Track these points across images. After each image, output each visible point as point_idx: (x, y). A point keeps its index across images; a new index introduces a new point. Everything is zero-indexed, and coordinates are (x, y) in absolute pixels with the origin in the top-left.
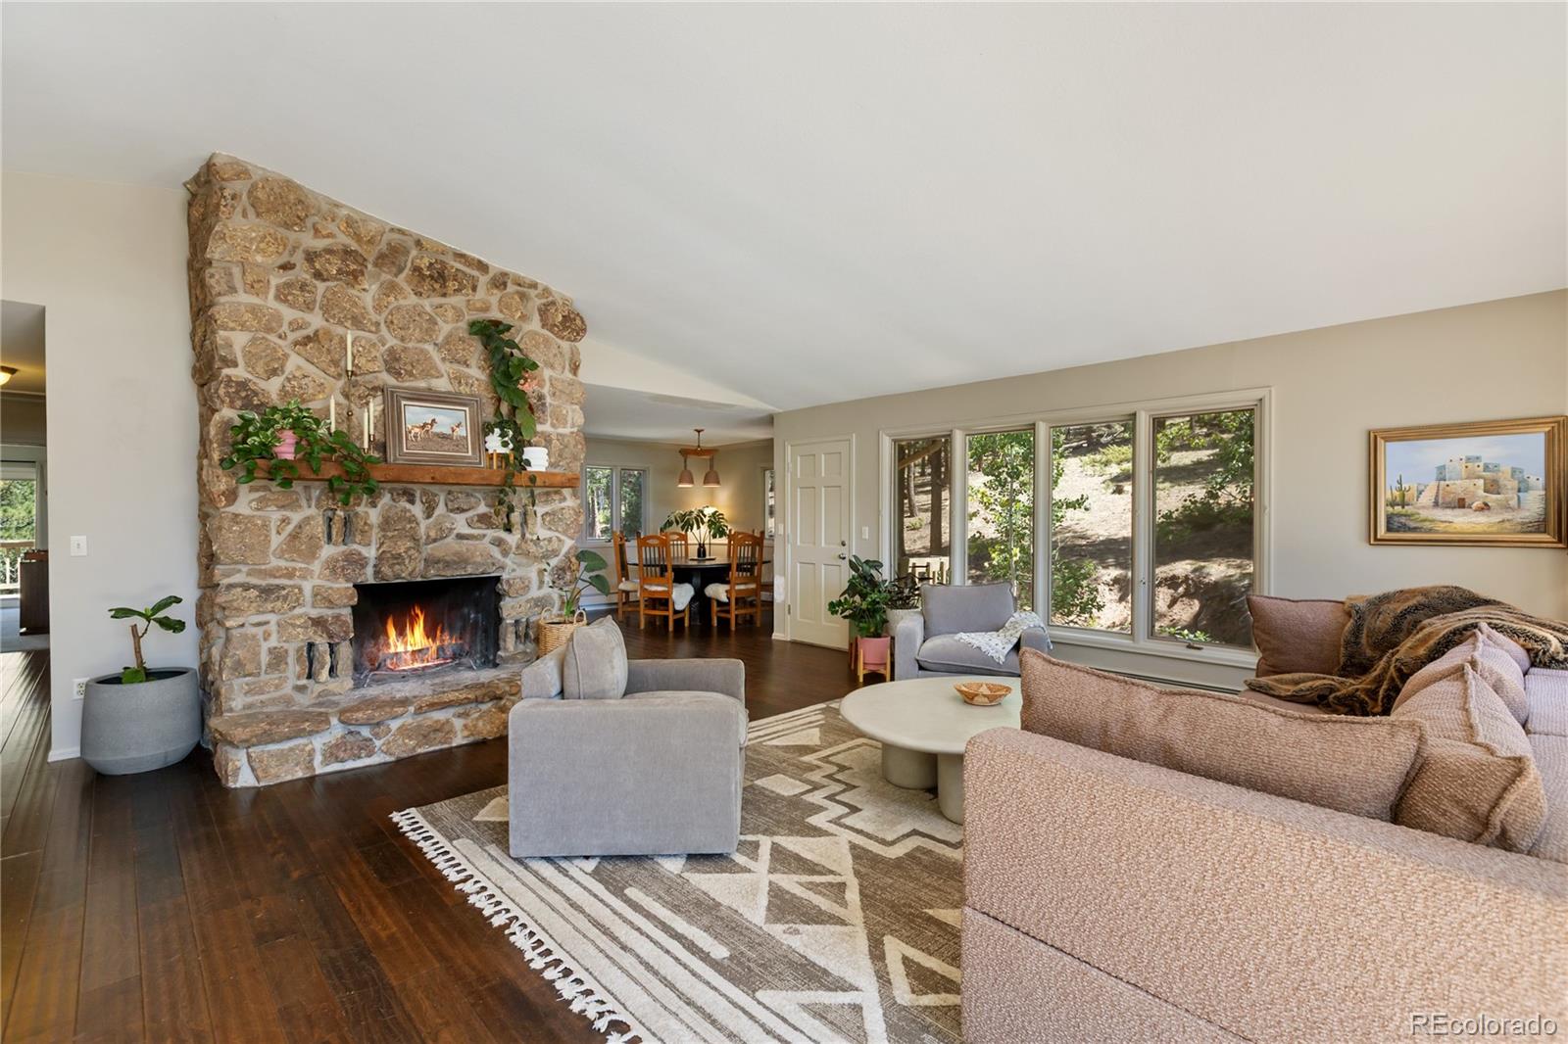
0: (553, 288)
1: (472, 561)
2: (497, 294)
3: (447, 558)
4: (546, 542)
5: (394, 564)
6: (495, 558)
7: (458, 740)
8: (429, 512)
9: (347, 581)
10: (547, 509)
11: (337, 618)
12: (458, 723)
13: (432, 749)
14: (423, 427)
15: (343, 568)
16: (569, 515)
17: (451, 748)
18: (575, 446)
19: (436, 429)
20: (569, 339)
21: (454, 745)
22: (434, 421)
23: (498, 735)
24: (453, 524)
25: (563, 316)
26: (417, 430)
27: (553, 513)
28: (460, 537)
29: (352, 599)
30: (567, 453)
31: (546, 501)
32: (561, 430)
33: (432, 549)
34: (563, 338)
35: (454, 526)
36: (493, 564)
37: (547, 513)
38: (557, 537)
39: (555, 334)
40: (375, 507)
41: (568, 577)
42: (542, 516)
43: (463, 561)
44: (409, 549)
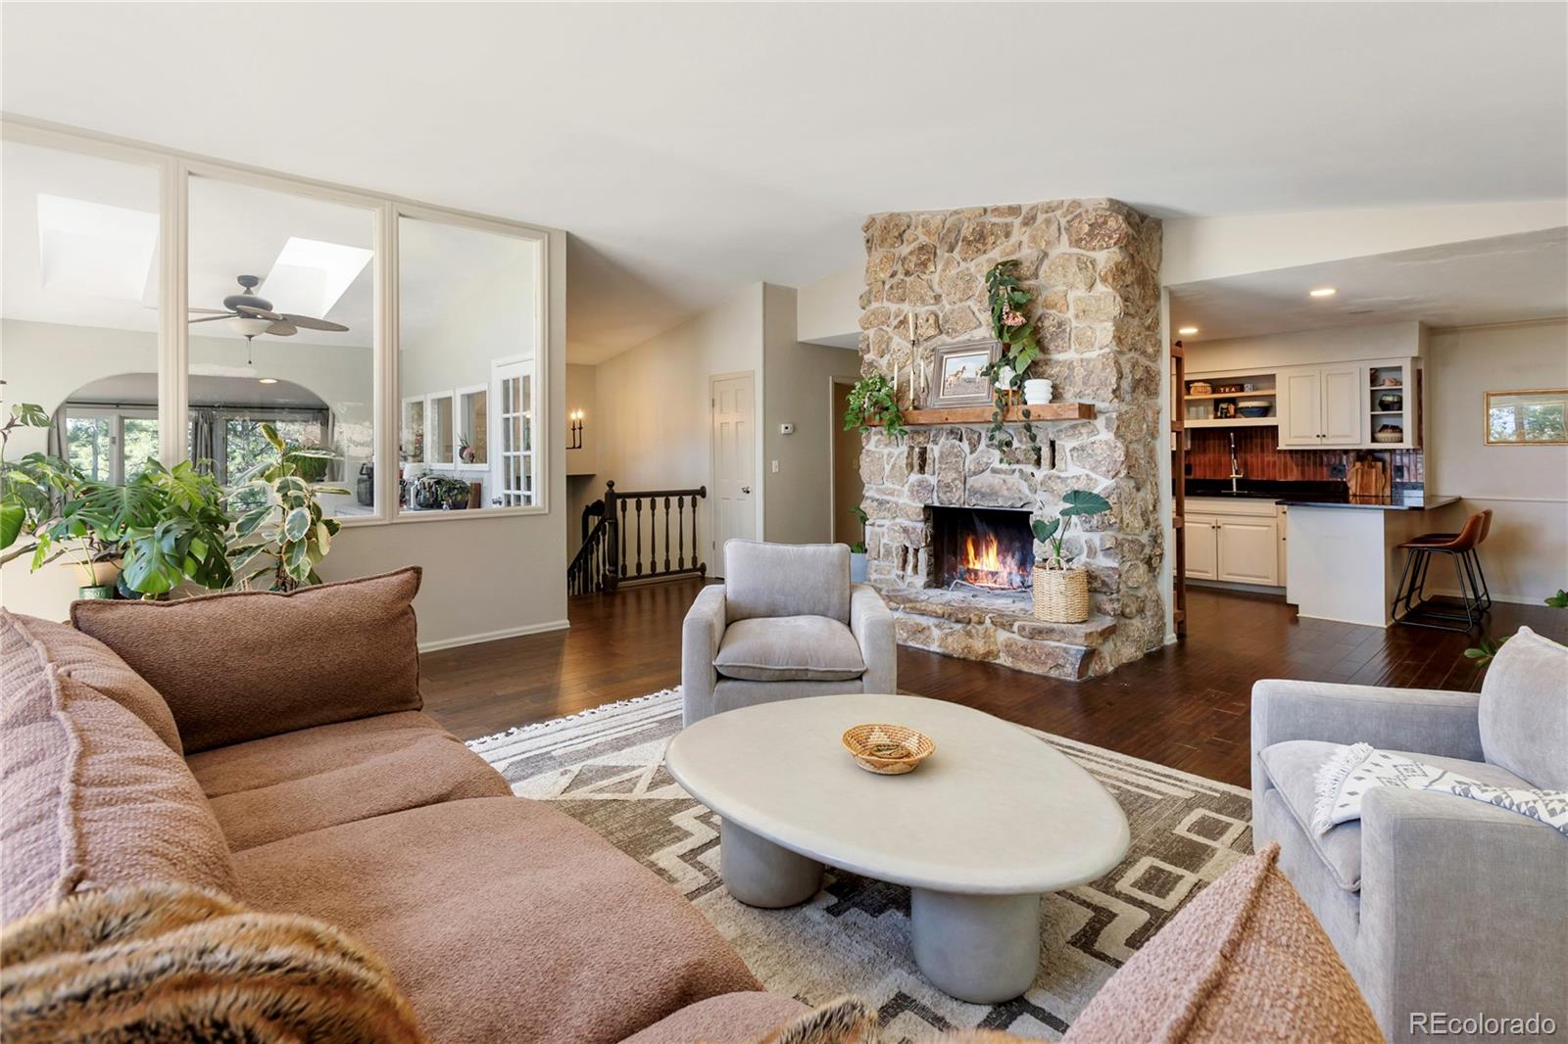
0: (1082, 196)
1: (999, 494)
2: (1028, 230)
3: (983, 490)
4: (1074, 480)
5: (946, 492)
6: (1023, 494)
7: (934, 648)
8: (973, 448)
9: (921, 501)
10: (1075, 443)
11: (914, 529)
12: (936, 633)
13: (918, 646)
14: (956, 375)
15: (918, 491)
16: (1101, 451)
17: (929, 651)
18: (1104, 369)
19: (965, 375)
20: (1102, 248)
21: (931, 649)
22: (964, 368)
23: (962, 656)
24: (989, 459)
25: (1089, 225)
26: (952, 378)
27: (1083, 449)
28: (994, 471)
29: (919, 516)
30: (1094, 380)
31: (1073, 435)
32: (1087, 355)
33: (974, 481)
34: (1094, 249)
35: (990, 461)
36: (1021, 499)
37: (1074, 448)
38: (1087, 475)
39: (1084, 249)
40: (937, 444)
41: (1095, 522)
42: (1071, 451)
43: (993, 494)
44: (955, 479)
